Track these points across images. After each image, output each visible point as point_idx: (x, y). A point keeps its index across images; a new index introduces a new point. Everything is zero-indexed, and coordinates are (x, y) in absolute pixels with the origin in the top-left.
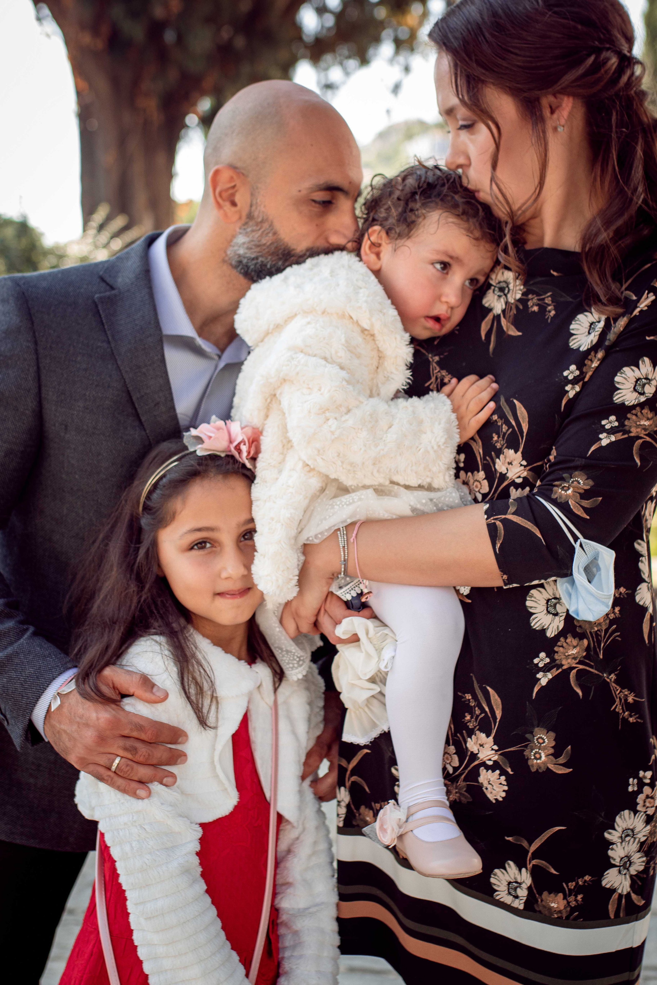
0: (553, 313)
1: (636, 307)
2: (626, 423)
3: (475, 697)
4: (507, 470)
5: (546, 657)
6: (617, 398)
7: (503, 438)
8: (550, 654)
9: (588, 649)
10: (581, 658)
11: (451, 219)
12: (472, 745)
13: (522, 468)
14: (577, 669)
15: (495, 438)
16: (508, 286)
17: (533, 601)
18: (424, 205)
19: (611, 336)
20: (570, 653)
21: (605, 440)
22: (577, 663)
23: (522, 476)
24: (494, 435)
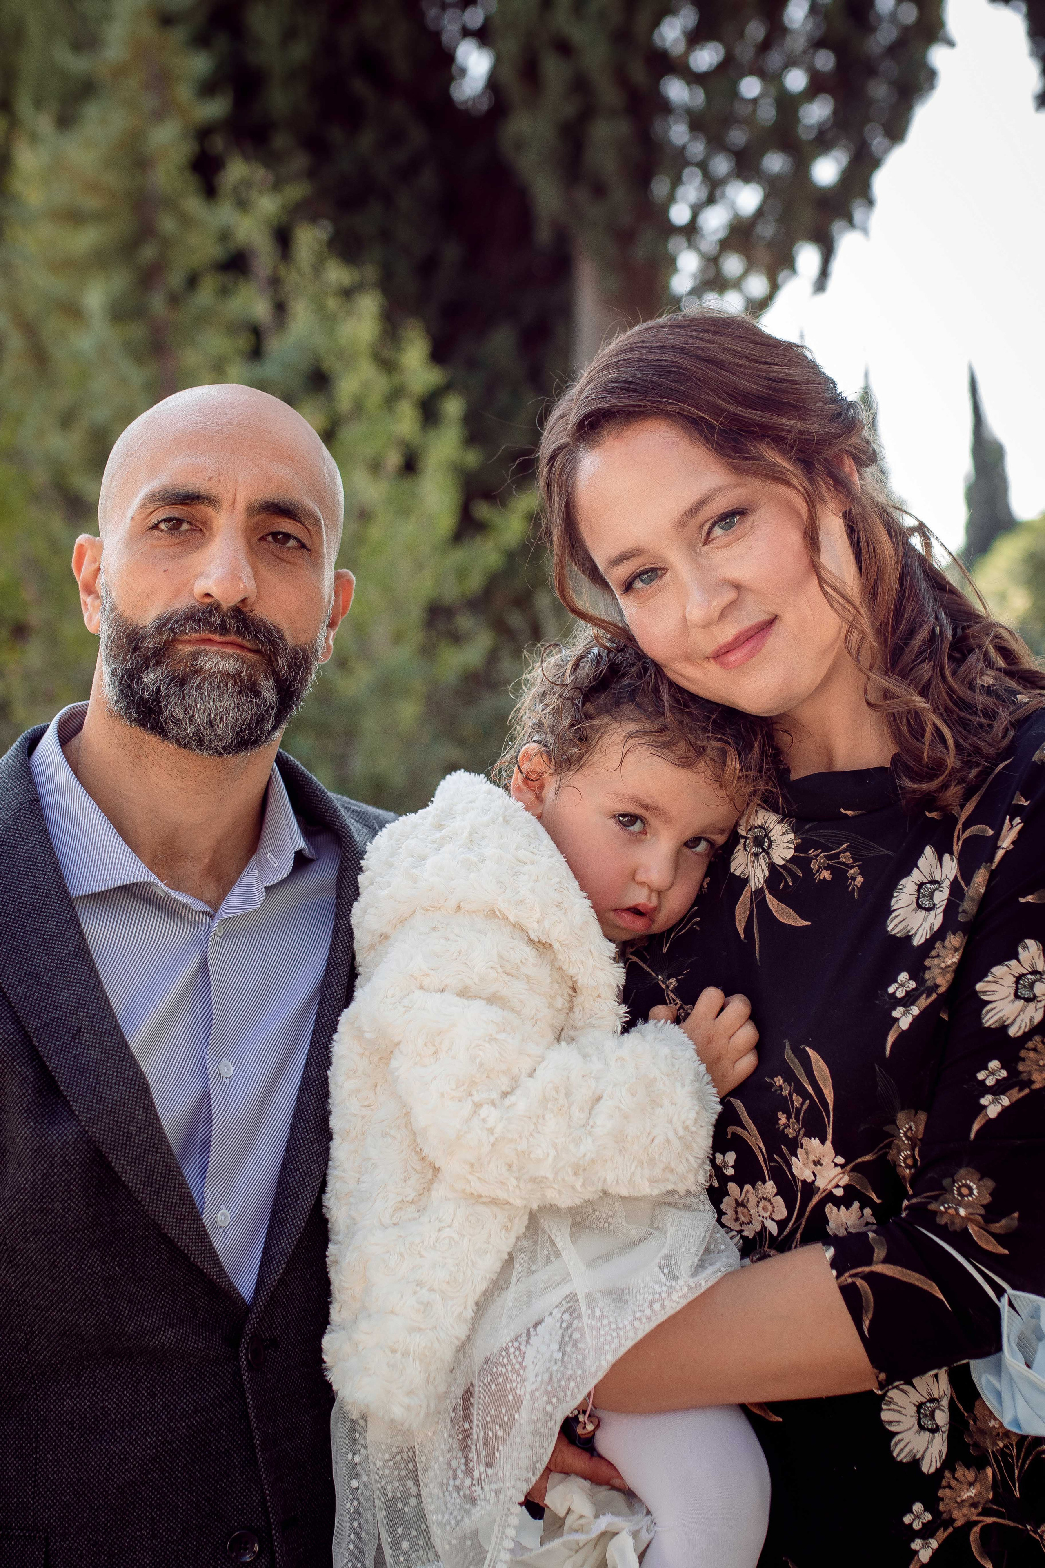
0: (860, 880)
1: (996, 848)
2: (1021, 1067)
4: (815, 1175)
5: (925, 1510)
6: (990, 1021)
7: (797, 1119)
8: (931, 1503)
9: (995, 1485)
10: (986, 1503)
13: (839, 1169)
14: (980, 1525)
15: (783, 1120)
16: (766, 835)
17: (893, 1410)
20: (965, 1497)
21: (993, 1107)
22: (979, 1514)
23: (841, 1184)
24: (780, 1114)
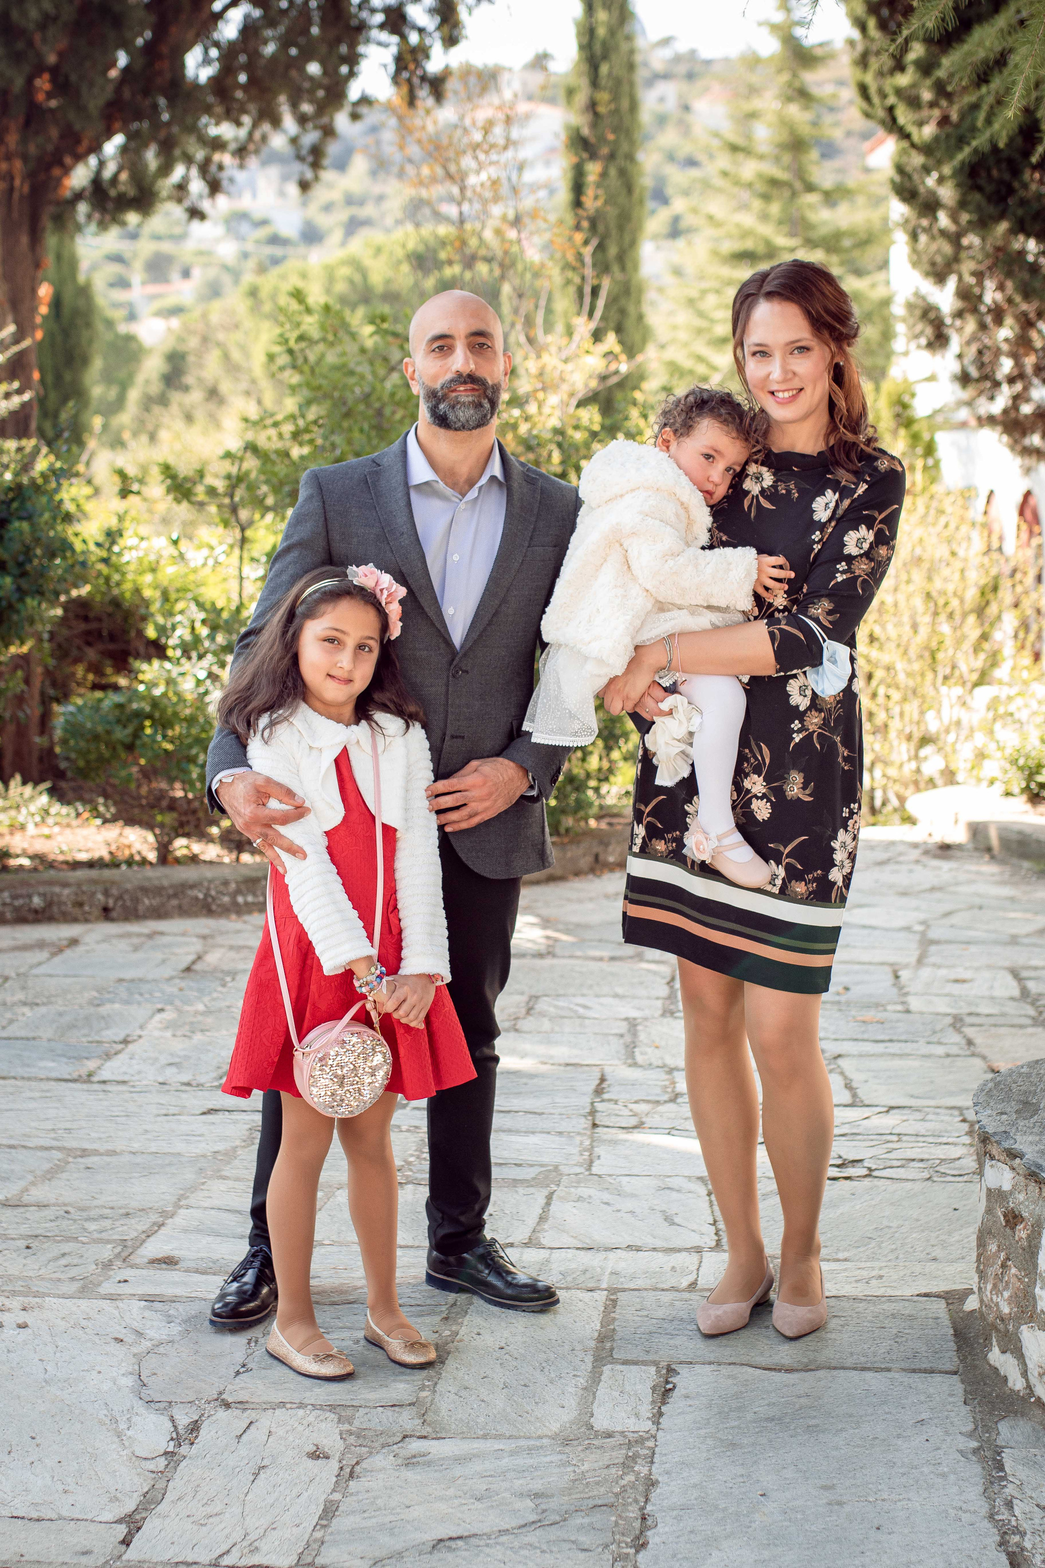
0: (798, 495)
1: (855, 493)
2: (850, 567)
3: (751, 751)
4: (774, 600)
5: (799, 723)
6: (846, 551)
8: (802, 721)
9: (825, 719)
10: (820, 725)
11: (717, 425)
12: (747, 784)
13: (784, 599)
14: (818, 732)
16: (761, 476)
17: (792, 686)
18: (699, 415)
19: (840, 512)
20: (814, 722)
21: (840, 578)
22: (818, 728)
23: (783, 604)
